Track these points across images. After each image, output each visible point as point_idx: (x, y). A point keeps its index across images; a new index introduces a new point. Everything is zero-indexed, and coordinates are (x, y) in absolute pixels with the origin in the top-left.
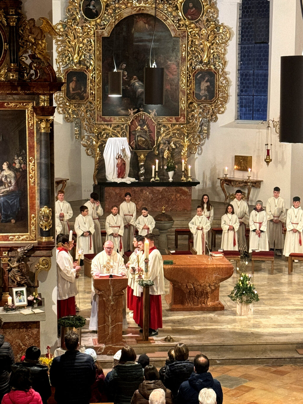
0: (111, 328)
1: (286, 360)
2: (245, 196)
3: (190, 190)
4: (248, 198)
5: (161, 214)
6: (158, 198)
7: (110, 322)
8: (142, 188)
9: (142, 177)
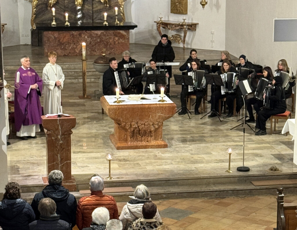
0: (60, 166)
1: (229, 192)
2: (181, 39)
3: (128, 33)
4: (185, 41)
5: (102, 58)
6: (96, 42)
7: (59, 160)
8: (81, 32)
9: (79, 21)
